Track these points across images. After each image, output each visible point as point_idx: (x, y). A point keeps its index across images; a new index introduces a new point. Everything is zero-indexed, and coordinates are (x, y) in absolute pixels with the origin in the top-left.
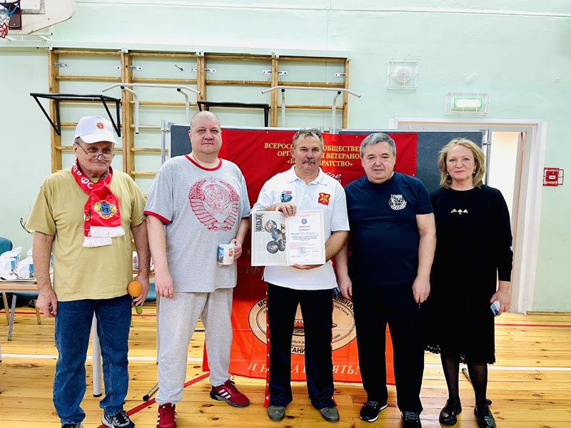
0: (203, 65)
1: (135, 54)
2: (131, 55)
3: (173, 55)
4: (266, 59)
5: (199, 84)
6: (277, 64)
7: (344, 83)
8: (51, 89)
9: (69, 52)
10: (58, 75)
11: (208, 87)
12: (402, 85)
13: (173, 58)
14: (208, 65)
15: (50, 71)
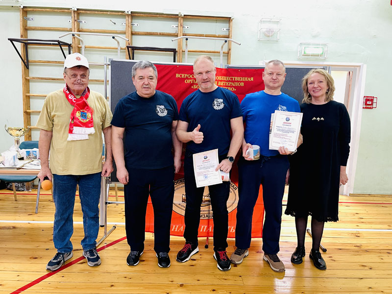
0: (130, 21)
1: (81, 11)
2: (79, 12)
3: (109, 13)
4: (174, 17)
5: (127, 34)
6: (182, 21)
7: (229, 35)
8: (22, 36)
9: (35, 9)
10: (26, 26)
11: (133, 36)
12: (269, 37)
13: (109, 15)
14: (133, 21)
15: (22, 23)
